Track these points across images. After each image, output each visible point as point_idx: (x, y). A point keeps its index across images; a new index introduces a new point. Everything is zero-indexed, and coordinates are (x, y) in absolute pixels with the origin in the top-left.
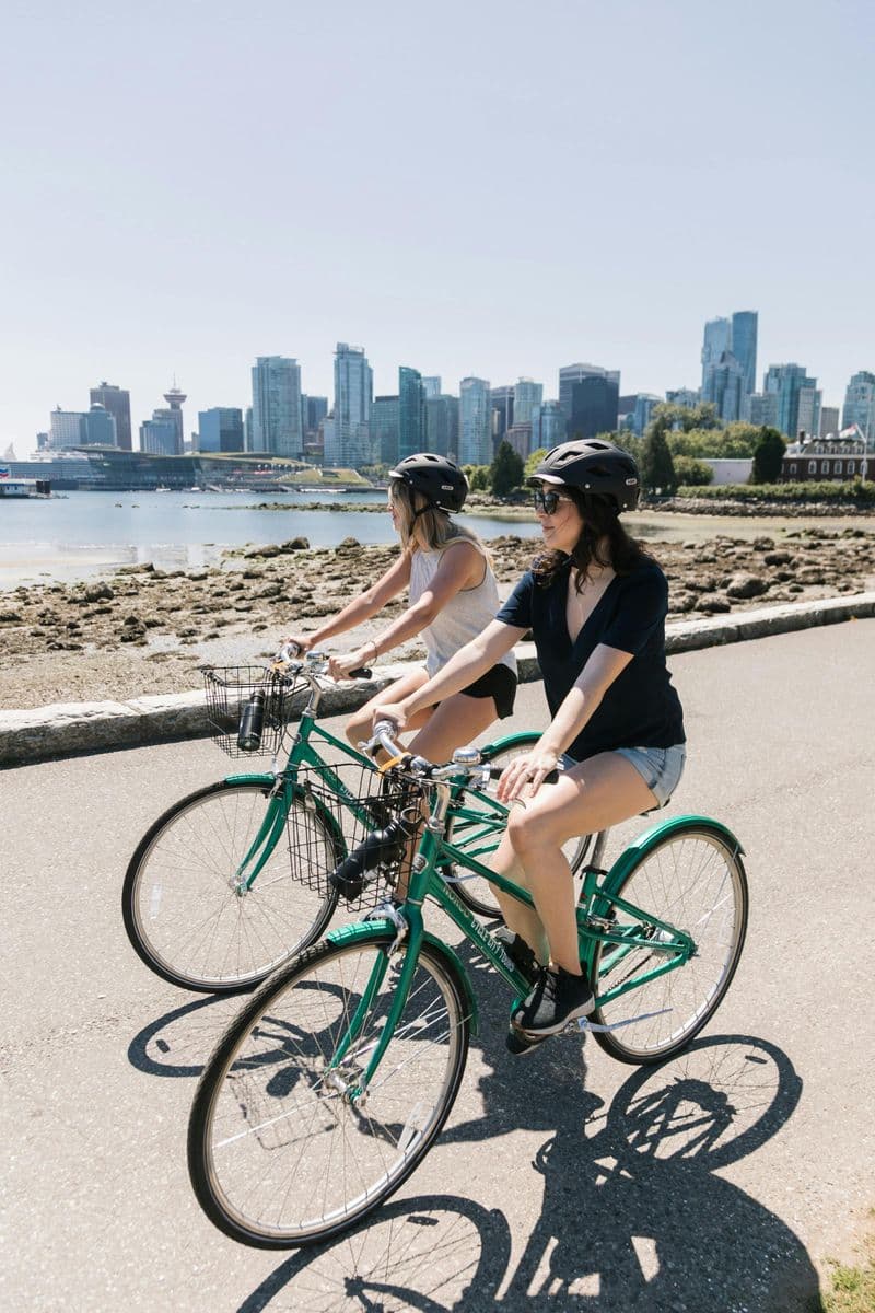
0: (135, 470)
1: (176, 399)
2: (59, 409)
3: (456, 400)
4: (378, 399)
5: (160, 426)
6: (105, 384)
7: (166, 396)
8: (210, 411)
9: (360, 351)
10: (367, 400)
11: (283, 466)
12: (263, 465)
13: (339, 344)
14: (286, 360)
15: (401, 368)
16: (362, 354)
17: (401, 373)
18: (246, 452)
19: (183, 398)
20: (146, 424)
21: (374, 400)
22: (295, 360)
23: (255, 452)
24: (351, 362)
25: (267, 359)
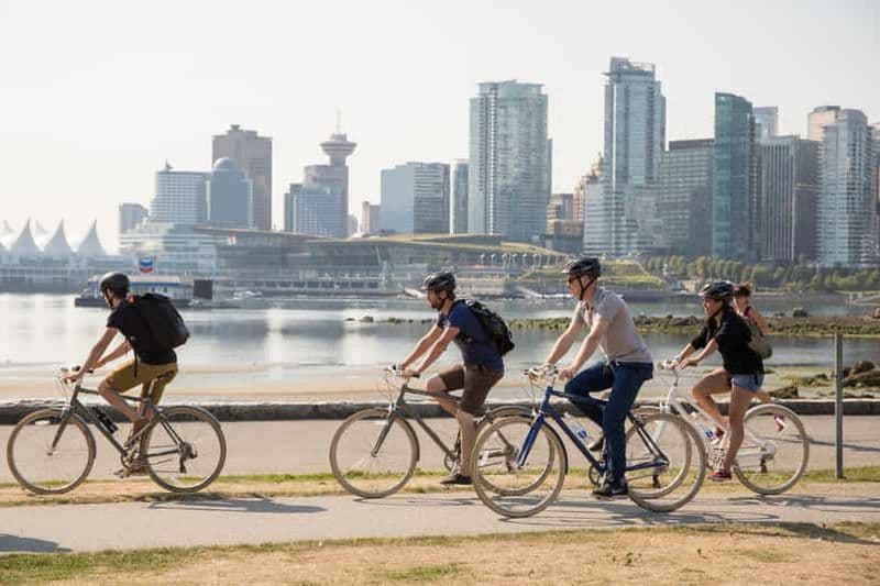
0: (285, 263)
1: (339, 148)
2: (168, 166)
3: (815, 145)
4: (675, 146)
5: (317, 192)
6: (235, 127)
7: (324, 145)
8: (399, 168)
9: (648, 69)
10: (657, 147)
11: (520, 255)
12: (488, 254)
13: (614, 60)
14: (528, 86)
15: (718, 95)
16: (652, 74)
17: (718, 103)
18: (452, 234)
19: (350, 147)
20: (295, 188)
21: (667, 149)
22: (539, 86)
23: (470, 234)
24: (632, 87)
25: (495, 86)
